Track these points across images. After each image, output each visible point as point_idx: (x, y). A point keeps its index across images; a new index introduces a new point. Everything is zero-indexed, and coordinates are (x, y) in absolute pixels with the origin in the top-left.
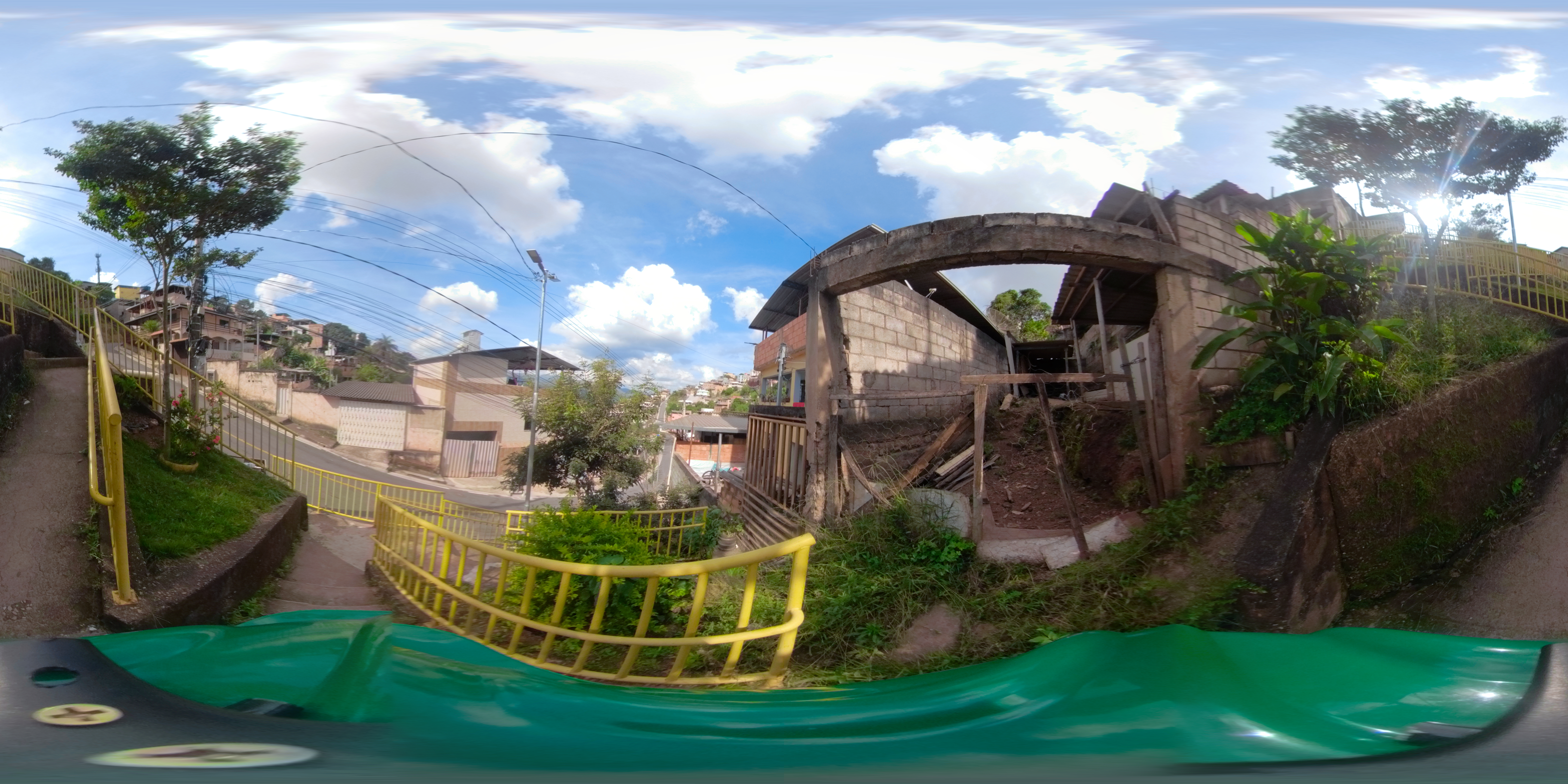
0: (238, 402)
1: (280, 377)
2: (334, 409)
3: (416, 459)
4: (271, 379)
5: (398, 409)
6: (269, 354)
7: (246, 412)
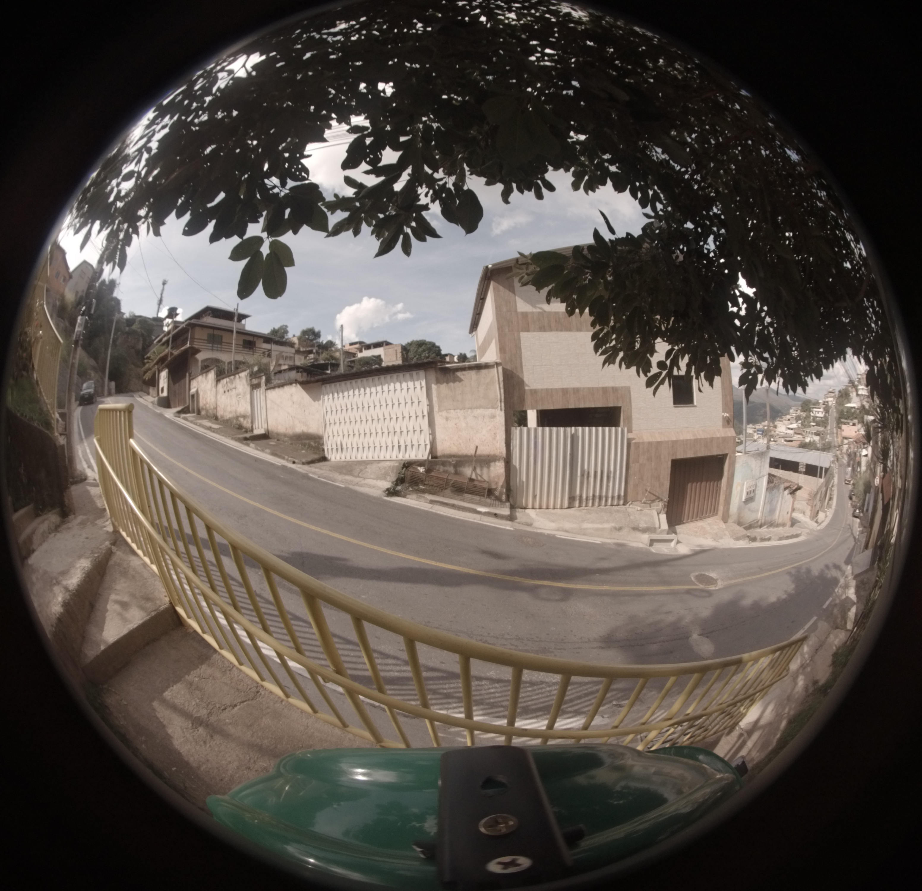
1: (252, 375)
2: (317, 402)
3: (457, 473)
5: (412, 379)
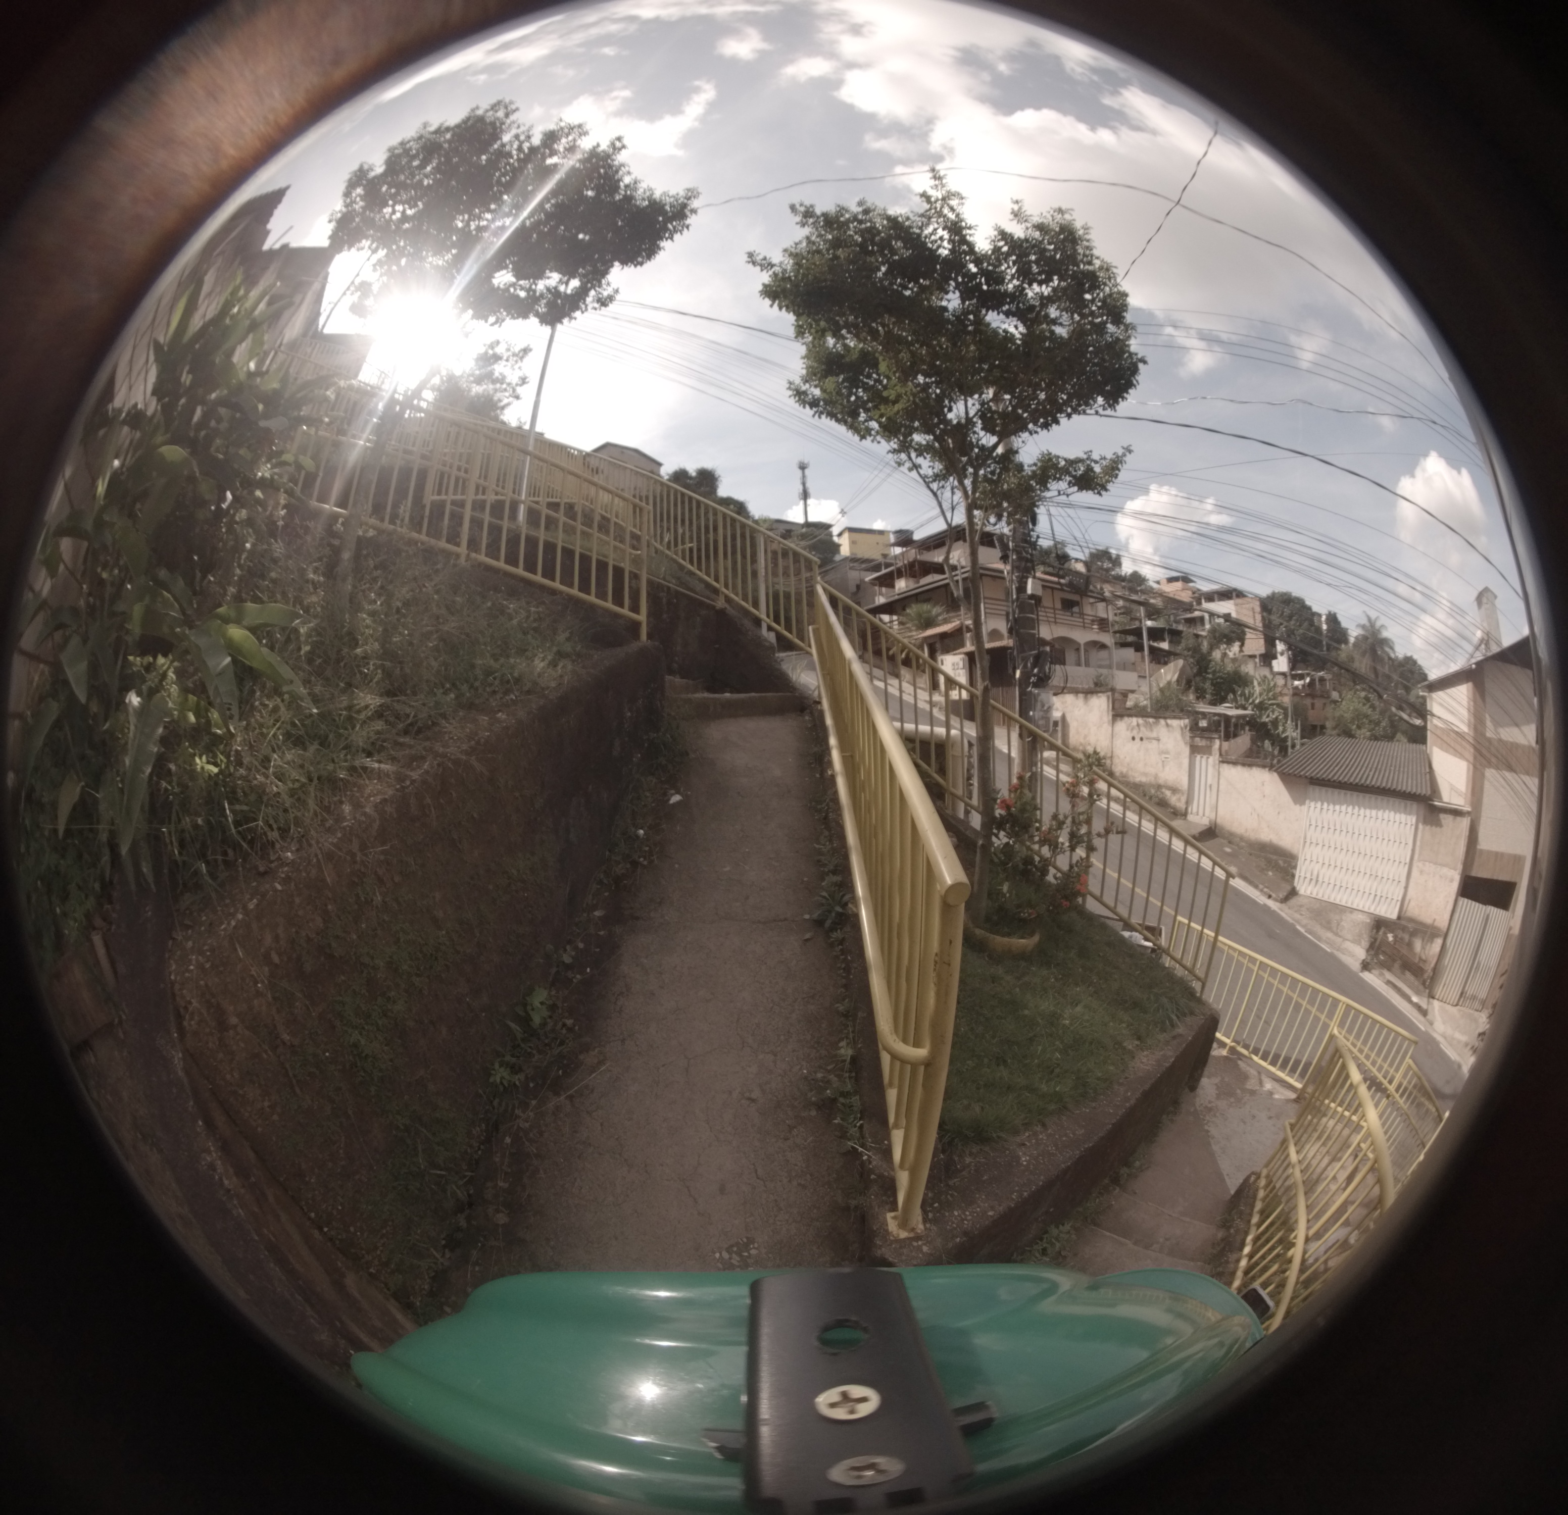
0: (1110, 785)
1: (1194, 728)
4: (1177, 734)
5: (1406, 811)
6: (1169, 674)
7: (1125, 808)
